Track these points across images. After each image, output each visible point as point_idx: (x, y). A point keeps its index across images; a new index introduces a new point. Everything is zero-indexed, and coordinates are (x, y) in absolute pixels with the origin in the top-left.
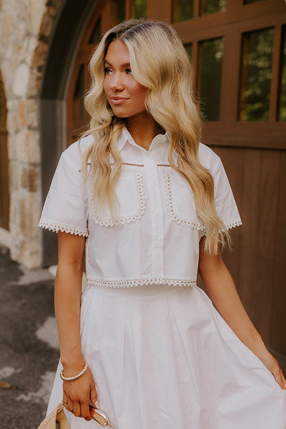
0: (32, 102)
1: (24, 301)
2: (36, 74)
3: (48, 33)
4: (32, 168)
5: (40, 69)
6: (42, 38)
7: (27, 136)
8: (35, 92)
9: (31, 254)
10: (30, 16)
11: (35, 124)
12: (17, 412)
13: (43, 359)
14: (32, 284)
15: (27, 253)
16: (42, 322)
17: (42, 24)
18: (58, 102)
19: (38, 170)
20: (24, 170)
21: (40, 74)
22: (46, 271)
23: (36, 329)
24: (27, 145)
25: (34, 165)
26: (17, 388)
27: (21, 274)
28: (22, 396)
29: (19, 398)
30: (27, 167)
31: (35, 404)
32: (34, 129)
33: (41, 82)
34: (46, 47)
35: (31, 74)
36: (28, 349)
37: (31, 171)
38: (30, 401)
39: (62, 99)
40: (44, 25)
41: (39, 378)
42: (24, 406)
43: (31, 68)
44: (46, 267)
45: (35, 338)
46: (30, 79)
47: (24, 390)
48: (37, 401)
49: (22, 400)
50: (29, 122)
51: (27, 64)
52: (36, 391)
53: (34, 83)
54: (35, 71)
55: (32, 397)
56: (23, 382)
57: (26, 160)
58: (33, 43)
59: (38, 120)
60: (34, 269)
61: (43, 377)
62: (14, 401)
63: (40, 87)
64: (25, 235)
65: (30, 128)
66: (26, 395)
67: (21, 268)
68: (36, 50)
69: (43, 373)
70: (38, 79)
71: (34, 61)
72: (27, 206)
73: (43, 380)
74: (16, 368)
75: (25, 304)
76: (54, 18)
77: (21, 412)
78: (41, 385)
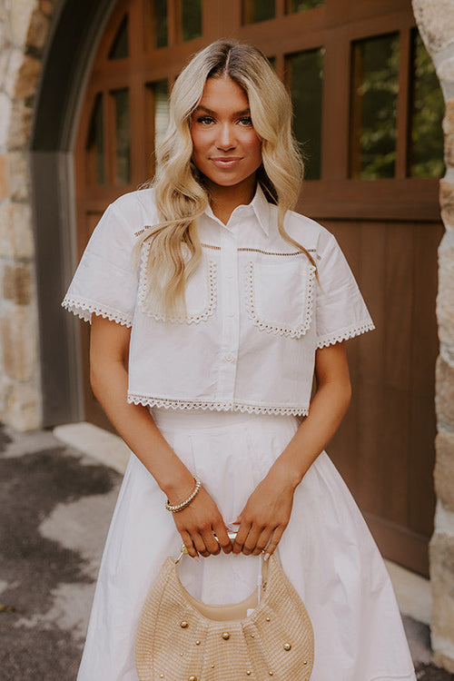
0: (16, 156)
1: (15, 481)
2: (23, 109)
3: (41, 42)
4: (21, 265)
5: (28, 102)
6: (31, 51)
7: (11, 214)
8: (21, 140)
9: (24, 408)
10: (9, 14)
11: (24, 192)
12: (15, 643)
13: (54, 566)
14: (27, 456)
15: (16, 406)
16: (48, 512)
17: (31, 27)
18: (61, 156)
19: (31, 268)
20: (7, 269)
21: (29, 111)
22: (49, 434)
23: (39, 523)
24: (11, 227)
25: (24, 260)
26: (14, 610)
27: (8, 440)
28: (23, 621)
29: (17, 624)
30: (12, 264)
31: (44, 631)
32: (22, 201)
33: (31, 123)
34: (37, 66)
35: (14, 109)
36: (27, 553)
37: (18, 270)
38: (35, 628)
39: (66, 150)
40: (33, 30)
41: (49, 594)
42: (27, 635)
43: (14, 101)
44: (48, 427)
45: (39, 536)
46: (13, 119)
47: (25, 612)
48: (48, 627)
49: (23, 627)
50: (13, 190)
51: (6, 93)
52: (44, 612)
53: (20, 125)
54: (21, 106)
55: (39, 621)
56: (22, 601)
57: (11, 253)
58: (17, 59)
59: (28, 185)
60: (30, 432)
61: (54, 592)
62: (11, 629)
63: (30, 133)
64: (13, 377)
65: (14, 199)
66: (29, 618)
67: (8, 431)
68: (22, 70)
69: (55, 587)
70: (26, 118)
71: (18, 90)
72: (14, 328)
73: (55, 597)
74: (10, 582)
75: (17, 486)
76: (49, 18)
77: (24, 643)
78: (52, 604)
